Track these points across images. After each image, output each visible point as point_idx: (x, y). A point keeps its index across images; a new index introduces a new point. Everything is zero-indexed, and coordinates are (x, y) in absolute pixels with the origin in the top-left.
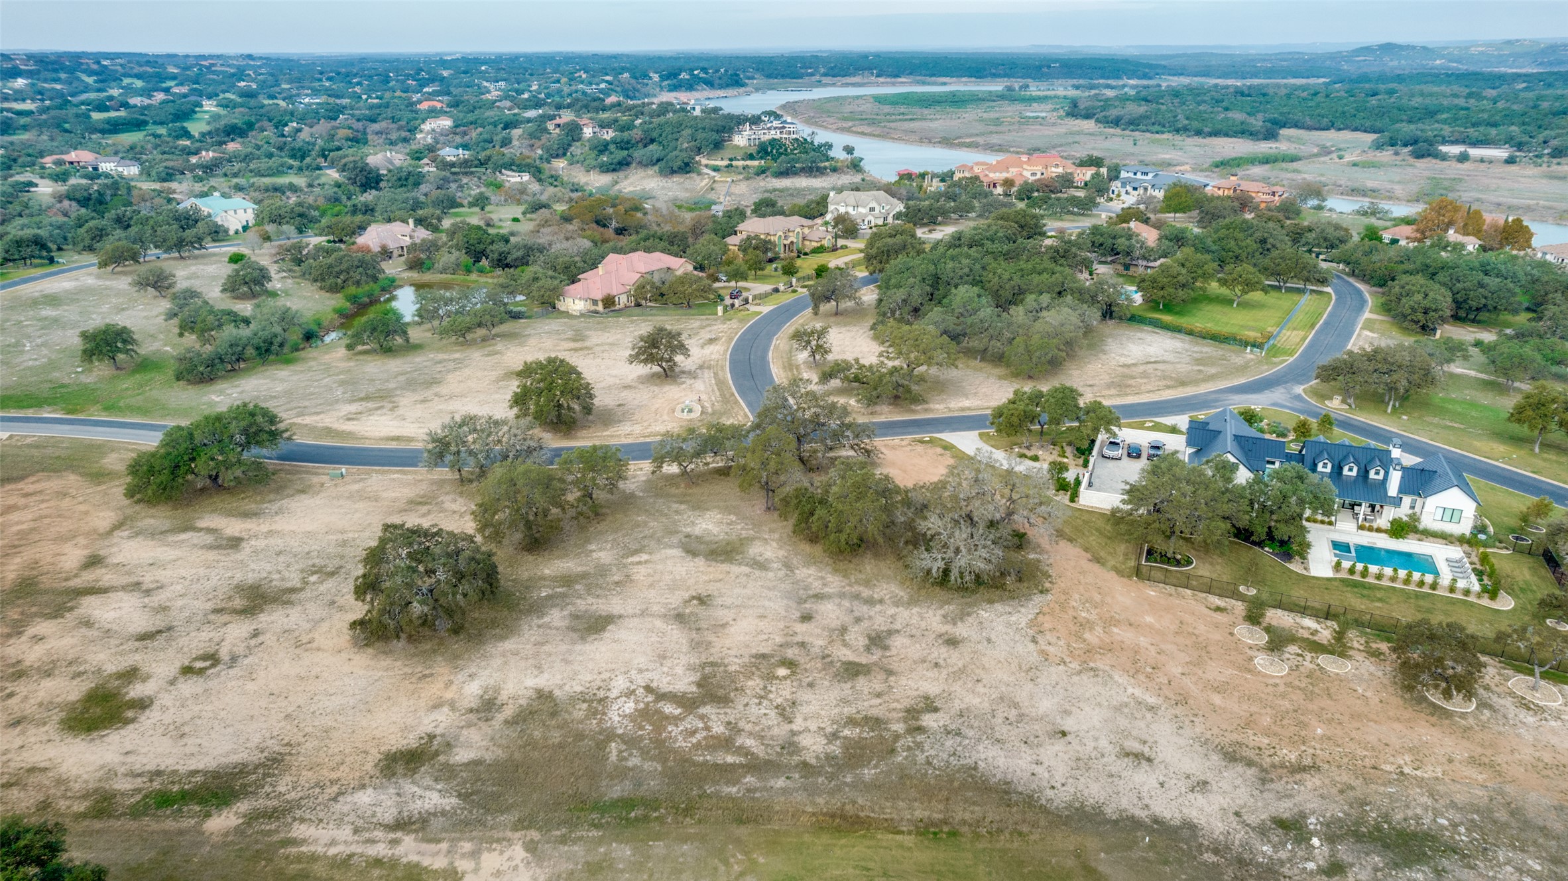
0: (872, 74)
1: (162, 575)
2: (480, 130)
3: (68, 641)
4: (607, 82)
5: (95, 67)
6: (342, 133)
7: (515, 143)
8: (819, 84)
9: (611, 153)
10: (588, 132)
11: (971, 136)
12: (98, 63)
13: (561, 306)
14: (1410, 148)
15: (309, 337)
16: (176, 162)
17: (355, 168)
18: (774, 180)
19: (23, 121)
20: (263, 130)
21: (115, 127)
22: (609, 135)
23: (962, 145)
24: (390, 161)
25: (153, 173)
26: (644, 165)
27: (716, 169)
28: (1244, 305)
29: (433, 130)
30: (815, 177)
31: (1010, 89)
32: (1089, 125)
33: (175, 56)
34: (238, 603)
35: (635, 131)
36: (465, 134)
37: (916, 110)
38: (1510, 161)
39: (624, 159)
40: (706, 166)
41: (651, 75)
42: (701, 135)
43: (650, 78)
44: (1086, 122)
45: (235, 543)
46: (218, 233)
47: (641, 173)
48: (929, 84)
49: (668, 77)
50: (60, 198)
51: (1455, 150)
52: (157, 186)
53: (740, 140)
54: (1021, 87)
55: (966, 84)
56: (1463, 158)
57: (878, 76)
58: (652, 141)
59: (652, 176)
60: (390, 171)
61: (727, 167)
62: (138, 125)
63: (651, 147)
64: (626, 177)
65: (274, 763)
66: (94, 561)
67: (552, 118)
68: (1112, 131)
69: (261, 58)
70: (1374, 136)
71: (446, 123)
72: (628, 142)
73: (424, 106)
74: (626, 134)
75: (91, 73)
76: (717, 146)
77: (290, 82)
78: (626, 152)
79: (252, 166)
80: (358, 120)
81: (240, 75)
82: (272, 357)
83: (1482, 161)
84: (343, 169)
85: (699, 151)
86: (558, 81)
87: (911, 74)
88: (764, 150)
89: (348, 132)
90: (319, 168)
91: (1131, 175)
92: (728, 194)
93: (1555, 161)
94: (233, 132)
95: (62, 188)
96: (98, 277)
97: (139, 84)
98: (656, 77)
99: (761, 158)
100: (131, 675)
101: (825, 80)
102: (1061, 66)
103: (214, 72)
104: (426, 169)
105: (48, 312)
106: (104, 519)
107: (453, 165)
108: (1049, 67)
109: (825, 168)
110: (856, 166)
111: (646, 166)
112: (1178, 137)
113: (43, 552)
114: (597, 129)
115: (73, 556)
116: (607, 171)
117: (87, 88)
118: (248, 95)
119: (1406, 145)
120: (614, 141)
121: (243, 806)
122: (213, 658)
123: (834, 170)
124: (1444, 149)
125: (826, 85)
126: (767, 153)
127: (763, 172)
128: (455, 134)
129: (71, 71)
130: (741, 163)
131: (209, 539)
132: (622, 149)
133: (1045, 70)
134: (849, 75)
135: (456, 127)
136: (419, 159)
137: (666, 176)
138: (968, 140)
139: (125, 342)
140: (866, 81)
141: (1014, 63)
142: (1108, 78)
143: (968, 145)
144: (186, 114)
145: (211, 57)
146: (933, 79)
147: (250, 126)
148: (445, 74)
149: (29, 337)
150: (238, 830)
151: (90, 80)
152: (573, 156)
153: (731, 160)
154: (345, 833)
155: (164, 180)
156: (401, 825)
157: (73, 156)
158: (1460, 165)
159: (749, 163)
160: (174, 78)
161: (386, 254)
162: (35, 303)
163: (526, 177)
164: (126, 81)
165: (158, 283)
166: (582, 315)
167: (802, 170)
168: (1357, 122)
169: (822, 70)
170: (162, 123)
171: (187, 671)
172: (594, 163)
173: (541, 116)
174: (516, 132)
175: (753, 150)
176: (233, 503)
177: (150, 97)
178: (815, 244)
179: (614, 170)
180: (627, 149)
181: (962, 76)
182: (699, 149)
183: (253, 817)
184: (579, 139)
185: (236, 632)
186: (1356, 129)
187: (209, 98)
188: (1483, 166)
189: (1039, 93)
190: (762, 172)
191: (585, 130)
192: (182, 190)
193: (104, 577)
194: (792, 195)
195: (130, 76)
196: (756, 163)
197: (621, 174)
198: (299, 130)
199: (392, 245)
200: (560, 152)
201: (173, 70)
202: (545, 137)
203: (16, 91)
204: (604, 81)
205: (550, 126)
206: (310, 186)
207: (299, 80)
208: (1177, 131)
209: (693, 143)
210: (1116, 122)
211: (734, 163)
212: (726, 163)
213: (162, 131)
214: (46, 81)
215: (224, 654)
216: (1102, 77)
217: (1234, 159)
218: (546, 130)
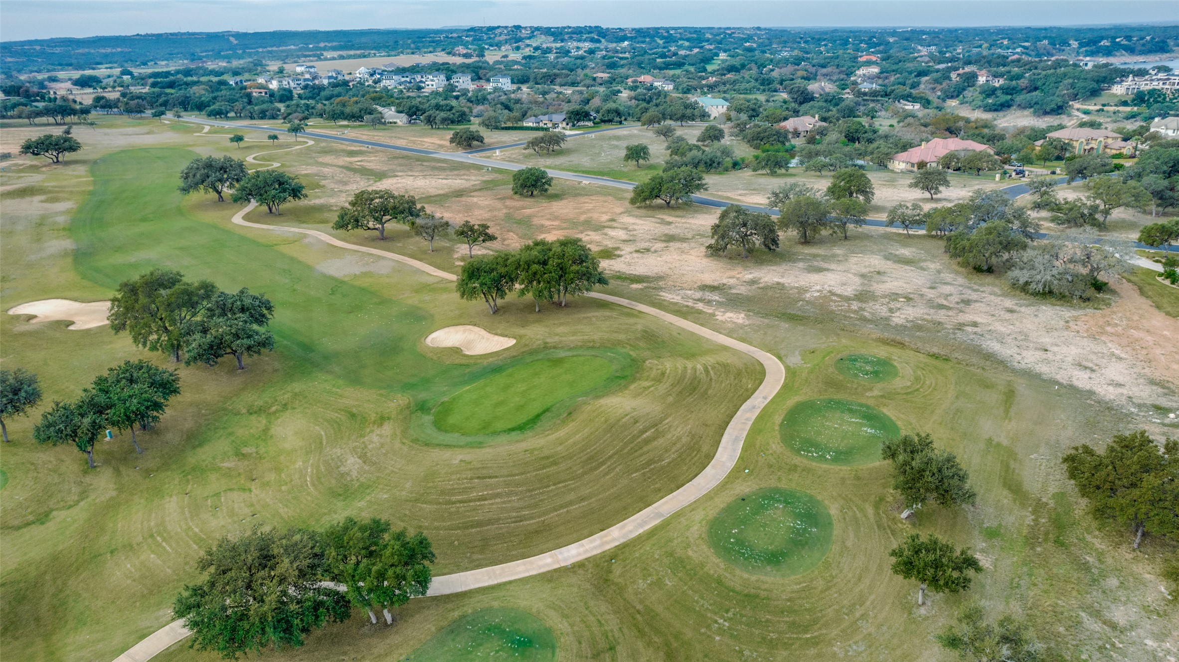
1: (636, 227)
2: (898, 75)
3: (597, 237)
4: (1024, 47)
5: (666, 34)
6: (800, 73)
7: (922, 86)
9: (997, 97)
10: (982, 80)
12: (668, 32)
13: (890, 166)
15: (735, 165)
16: (694, 83)
17: (798, 91)
19: (622, 62)
20: (750, 69)
21: (667, 66)
22: (998, 83)
24: (823, 89)
25: (680, 88)
26: (1022, 107)
27: (1086, 112)
29: (864, 75)
33: (713, 28)
34: (663, 238)
35: (1022, 80)
36: (886, 78)
39: (1007, 101)
40: (1078, 110)
41: (1071, 42)
42: (1081, 84)
43: (1069, 45)
45: (670, 223)
46: (704, 116)
47: (1019, 113)
49: (1087, 44)
50: (631, 99)
52: (680, 95)
53: (1119, 89)
58: (1036, 89)
59: (1027, 116)
60: (821, 95)
61: (1098, 111)
62: (679, 65)
63: (1033, 93)
64: (1004, 116)
65: (660, 278)
66: (613, 220)
67: (956, 69)
69: (765, 29)
71: (875, 70)
72: (1014, 89)
73: (864, 59)
74: (1014, 82)
75: (662, 38)
76: (1095, 93)
77: (779, 43)
78: (1009, 97)
79: (736, 87)
80: (814, 66)
81: (749, 38)
82: (712, 170)
84: (790, 92)
85: (1075, 97)
86: (980, 46)
88: (1143, 98)
89: (805, 74)
90: (776, 91)
94: (732, 69)
95: (633, 93)
96: (640, 130)
97: (687, 44)
98: (1075, 44)
99: (1135, 105)
100: (618, 249)
103: (733, 38)
104: (847, 96)
105: (615, 143)
106: (619, 210)
107: (865, 94)
111: (1025, 108)
113: (595, 216)
114: (990, 78)
115: (605, 218)
116: (990, 110)
117: (658, 46)
118: (750, 50)
120: (1001, 88)
121: (645, 285)
122: (648, 250)
126: (1143, 101)
127: (1133, 116)
128: (879, 78)
129: (652, 37)
130: (1113, 108)
131: (659, 221)
132: (1007, 94)
135: (881, 73)
136: (843, 89)
137: (1039, 116)
139: (644, 153)
144: (708, 60)
145: (734, 28)
147: (743, 66)
148: (891, 40)
149: (604, 151)
150: (641, 289)
151: (661, 42)
152: (964, 97)
153: (1104, 105)
154: (679, 298)
155: (685, 93)
156: (699, 300)
157: (642, 78)
159: (1121, 108)
160: (708, 40)
161: (796, 134)
162: (610, 138)
163: (917, 106)
164: (680, 42)
165: (666, 133)
166: (902, 172)
170: (693, 65)
171: (637, 251)
172: (980, 103)
173: (948, 68)
174: (924, 79)
175: (1129, 98)
176: (673, 213)
177: (691, 51)
178: (1114, 152)
179: (996, 110)
180: (1011, 94)
182: (1076, 95)
183: (646, 288)
184: (973, 85)
185: (659, 245)
187: (725, 51)
191: (980, 78)
192: (693, 98)
193: (615, 224)
195: (684, 40)
196: (1128, 109)
197: (1001, 114)
198: (772, 70)
199: (800, 129)
200: (955, 94)
201: (708, 36)
202: (945, 84)
203: (622, 48)
204: (1021, 46)
205: (953, 75)
206: (768, 101)
207: (785, 42)
209: (1071, 90)
211: (1106, 108)
212: (1098, 107)
213: (692, 69)
214: (638, 43)
215: (652, 249)
218: (949, 78)
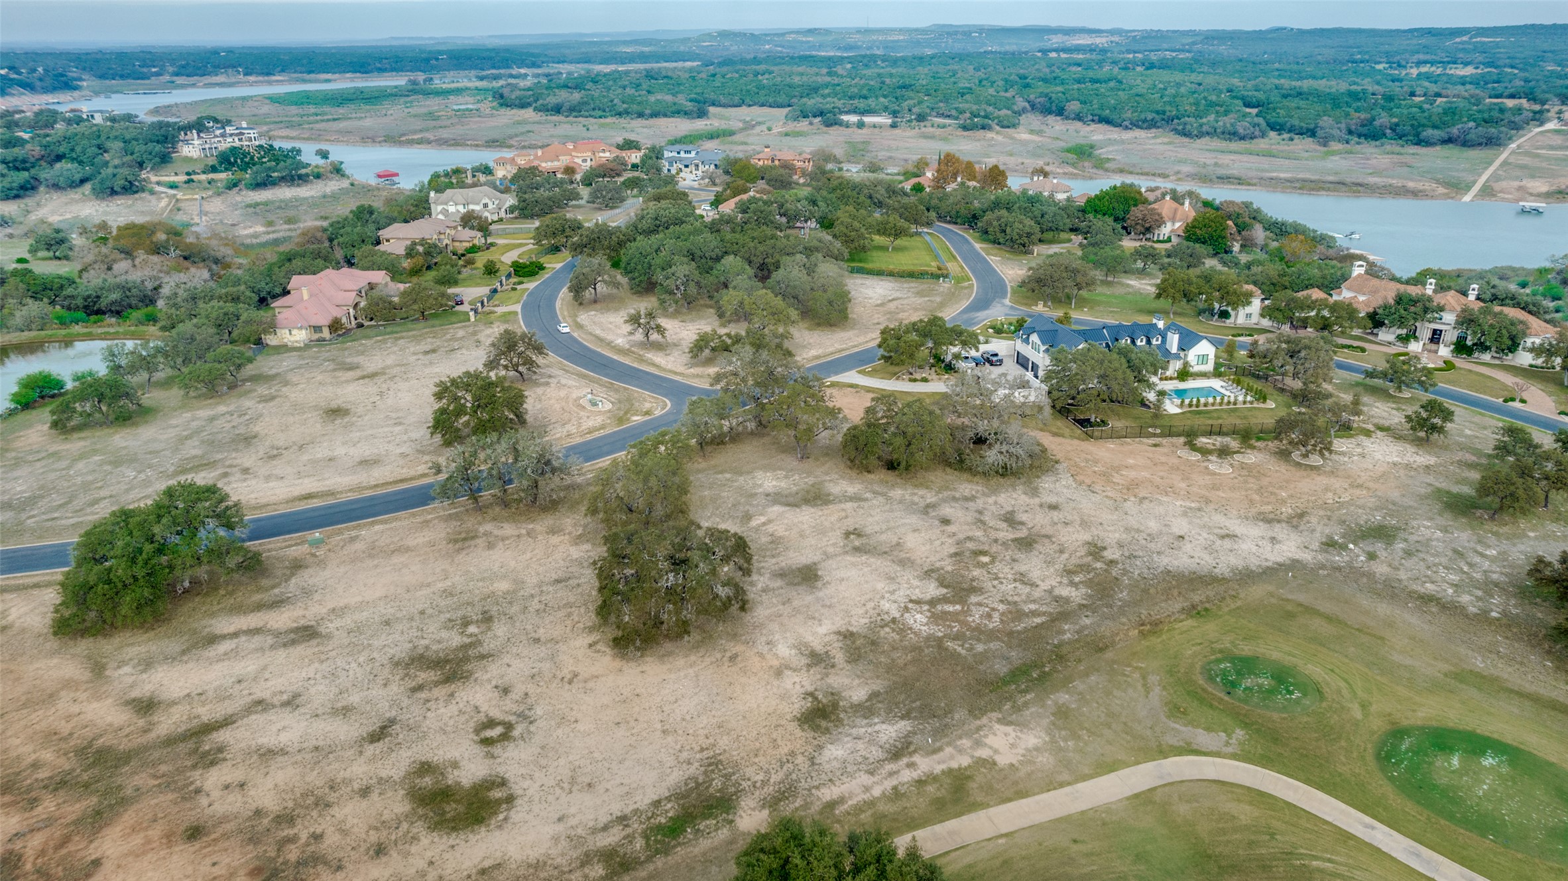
0: (239, 72)
8: (172, 85)
11: (415, 132)
13: (273, 340)
14: (819, 119)
18: (251, 193)
23: (411, 142)
26: (61, 187)
27: (173, 186)
28: (897, 249)
30: (298, 185)
31: (414, 83)
32: (529, 114)
35: (27, 147)
37: (327, 109)
38: (894, 126)
39: (27, 181)
40: (158, 183)
42: (139, 148)
44: (523, 111)
48: (310, 81)
51: (853, 118)
53: (192, 148)
54: (425, 81)
55: (352, 80)
56: (861, 125)
57: (245, 74)
58: (59, 158)
59: (83, 200)
61: (186, 182)
63: (58, 165)
64: (39, 204)
68: (554, 118)
70: (787, 110)
72: (24, 161)
74: (14, 151)
76: (164, 159)
78: (25, 174)
83: (875, 126)
85: (142, 166)
87: (283, 71)
88: (229, 160)
91: (675, 154)
92: (202, 213)
93: (922, 124)
99: (226, 170)
101: (180, 80)
102: (450, 58)
108: (437, 59)
109: (307, 175)
110: (337, 170)
111: (67, 188)
112: (622, 120)
116: (8, 198)
119: (815, 116)
123: (318, 176)
124: (845, 118)
125: (183, 86)
126: (233, 164)
127: (235, 185)
130: (203, 177)
132: (17, 169)
133: (433, 62)
134: (209, 74)
137: (103, 199)
138: (416, 137)
140: (233, 80)
141: (397, 57)
142: (499, 68)
143: (420, 142)
146: (312, 76)
153: (188, 174)
158: (860, 131)
159: (213, 176)
166: (307, 347)
167: (282, 179)
168: (762, 99)
169: (171, 69)
175: (213, 161)
178: (468, 245)
179: (17, 197)
180: (26, 169)
181: (344, 72)
182: (142, 164)
186: (762, 105)
188: (877, 130)
189: (444, 86)
190: (233, 185)
194: (280, 208)
196: (223, 176)
208: (620, 114)
209: (130, 158)
210: (557, 109)
211: (194, 177)
212: (183, 178)
216: (494, 67)
217: (685, 137)
